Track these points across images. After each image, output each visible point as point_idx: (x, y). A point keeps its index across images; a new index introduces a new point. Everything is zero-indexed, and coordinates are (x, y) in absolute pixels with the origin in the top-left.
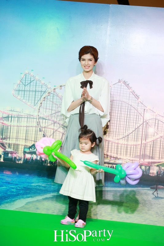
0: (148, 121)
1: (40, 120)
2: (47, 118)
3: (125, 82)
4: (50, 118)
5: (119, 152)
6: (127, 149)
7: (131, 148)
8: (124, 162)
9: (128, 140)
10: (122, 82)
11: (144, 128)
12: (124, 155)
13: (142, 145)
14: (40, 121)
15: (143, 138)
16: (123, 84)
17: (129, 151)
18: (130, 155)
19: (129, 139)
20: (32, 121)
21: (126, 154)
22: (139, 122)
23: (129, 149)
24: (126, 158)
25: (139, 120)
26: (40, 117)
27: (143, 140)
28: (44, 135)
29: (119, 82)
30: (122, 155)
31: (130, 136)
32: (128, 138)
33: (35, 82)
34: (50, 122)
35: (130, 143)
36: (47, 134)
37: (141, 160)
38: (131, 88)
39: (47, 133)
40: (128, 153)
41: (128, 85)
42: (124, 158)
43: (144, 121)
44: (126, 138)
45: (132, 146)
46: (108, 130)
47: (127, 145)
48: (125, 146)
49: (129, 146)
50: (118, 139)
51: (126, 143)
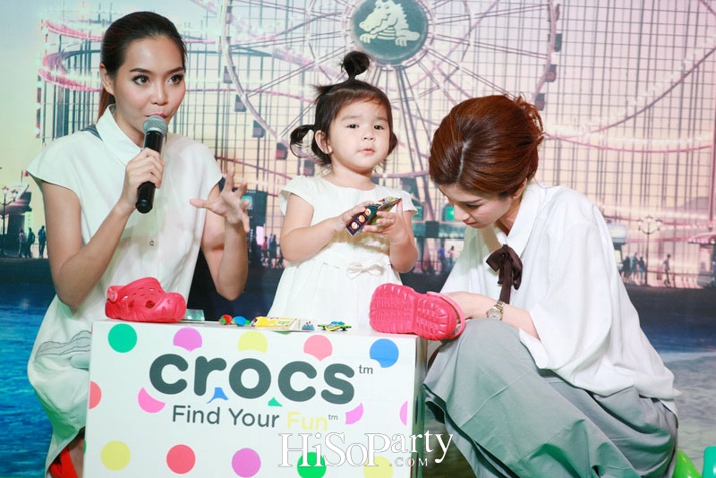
1: (235, 58)
2: (269, 50)
4: (282, 47)
5: (610, 189)
6: (645, 173)
7: (665, 164)
8: (634, 233)
9: (648, 130)
12: (636, 200)
14: (235, 64)
17: (655, 179)
18: (664, 198)
19: (657, 123)
20: (201, 66)
21: (645, 196)
22: (700, 42)
23: (656, 169)
24: (644, 213)
25: (701, 31)
26: (238, 47)
28: (256, 125)
30: (625, 199)
31: (657, 112)
32: (651, 118)
34: (283, 66)
35: (660, 142)
36: (273, 123)
39: (274, 118)
40: (654, 190)
42: (636, 212)
44: (640, 121)
45: (672, 158)
46: (553, 86)
47: (647, 152)
48: (638, 157)
49: (656, 158)
50: (601, 129)
51: (640, 143)
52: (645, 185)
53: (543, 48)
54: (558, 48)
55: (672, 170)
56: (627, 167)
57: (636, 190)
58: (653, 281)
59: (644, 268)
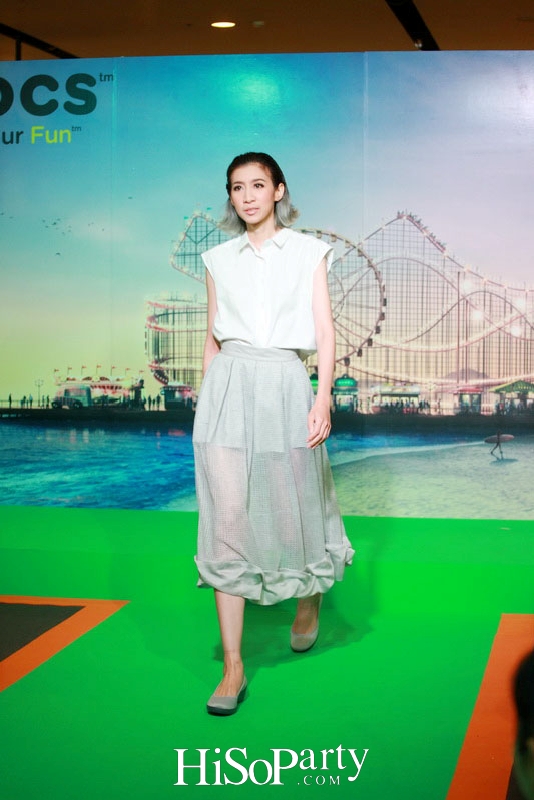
0: (468, 298)
3: (411, 218)
5: (412, 369)
6: (428, 362)
7: (437, 357)
8: (424, 390)
9: (428, 341)
10: (405, 218)
11: (461, 312)
12: (424, 374)
13: (461, 350)
15: (461, 334)
16: (408, 222)
17: (432, 364)
18: (437, 373)
19: (432, 339)
21: (428, 372)
22: (450, 301)
23: (432, 360)
24: (428, 380)
25: (450, 296)
27: (461, 338)
29: (400, 217)
30: (419, 375)
31: (432, 333)
32: (429, 336)
33: (216, 233)
35: (434, 347)
37: (461, 381)
38: (425, 228)
40: (432, 370)
41: (419, 222)
42: (424, 380)
43: (461, 297)
44: (424, 338)
45: (440, 355)
46: (383, 322)
47: (428, 352)
48: (424, 354)
49: (432, 355)
50: (407, 342)
51: (425, 348)
52: (428, 367)
53: (378, 305)
54: (385, 304)
55: (439, 360)
56: (419, 359)
57: (424, 370)
58: (433, 413)
59: (429, 406)
